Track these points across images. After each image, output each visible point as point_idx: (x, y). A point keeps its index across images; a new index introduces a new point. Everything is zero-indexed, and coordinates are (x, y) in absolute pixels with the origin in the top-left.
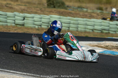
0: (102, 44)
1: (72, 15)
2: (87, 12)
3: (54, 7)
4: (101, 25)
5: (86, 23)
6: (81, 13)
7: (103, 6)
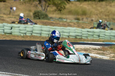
2: (66, 22)
4: (75, 32)
5: (63, 31)
6: (61, 23)
7: (80, 17)
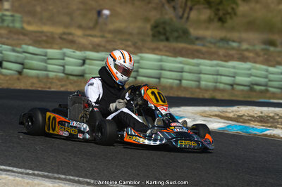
0: (230, 112)
1: (201, 56)
3: (167, 39)
5: (218, 71)
7: (276, 37)
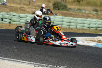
0: (95, 39)
2: (85, 13)
5: (84, 22)
6: (80, 14)
7: (98, 8)
